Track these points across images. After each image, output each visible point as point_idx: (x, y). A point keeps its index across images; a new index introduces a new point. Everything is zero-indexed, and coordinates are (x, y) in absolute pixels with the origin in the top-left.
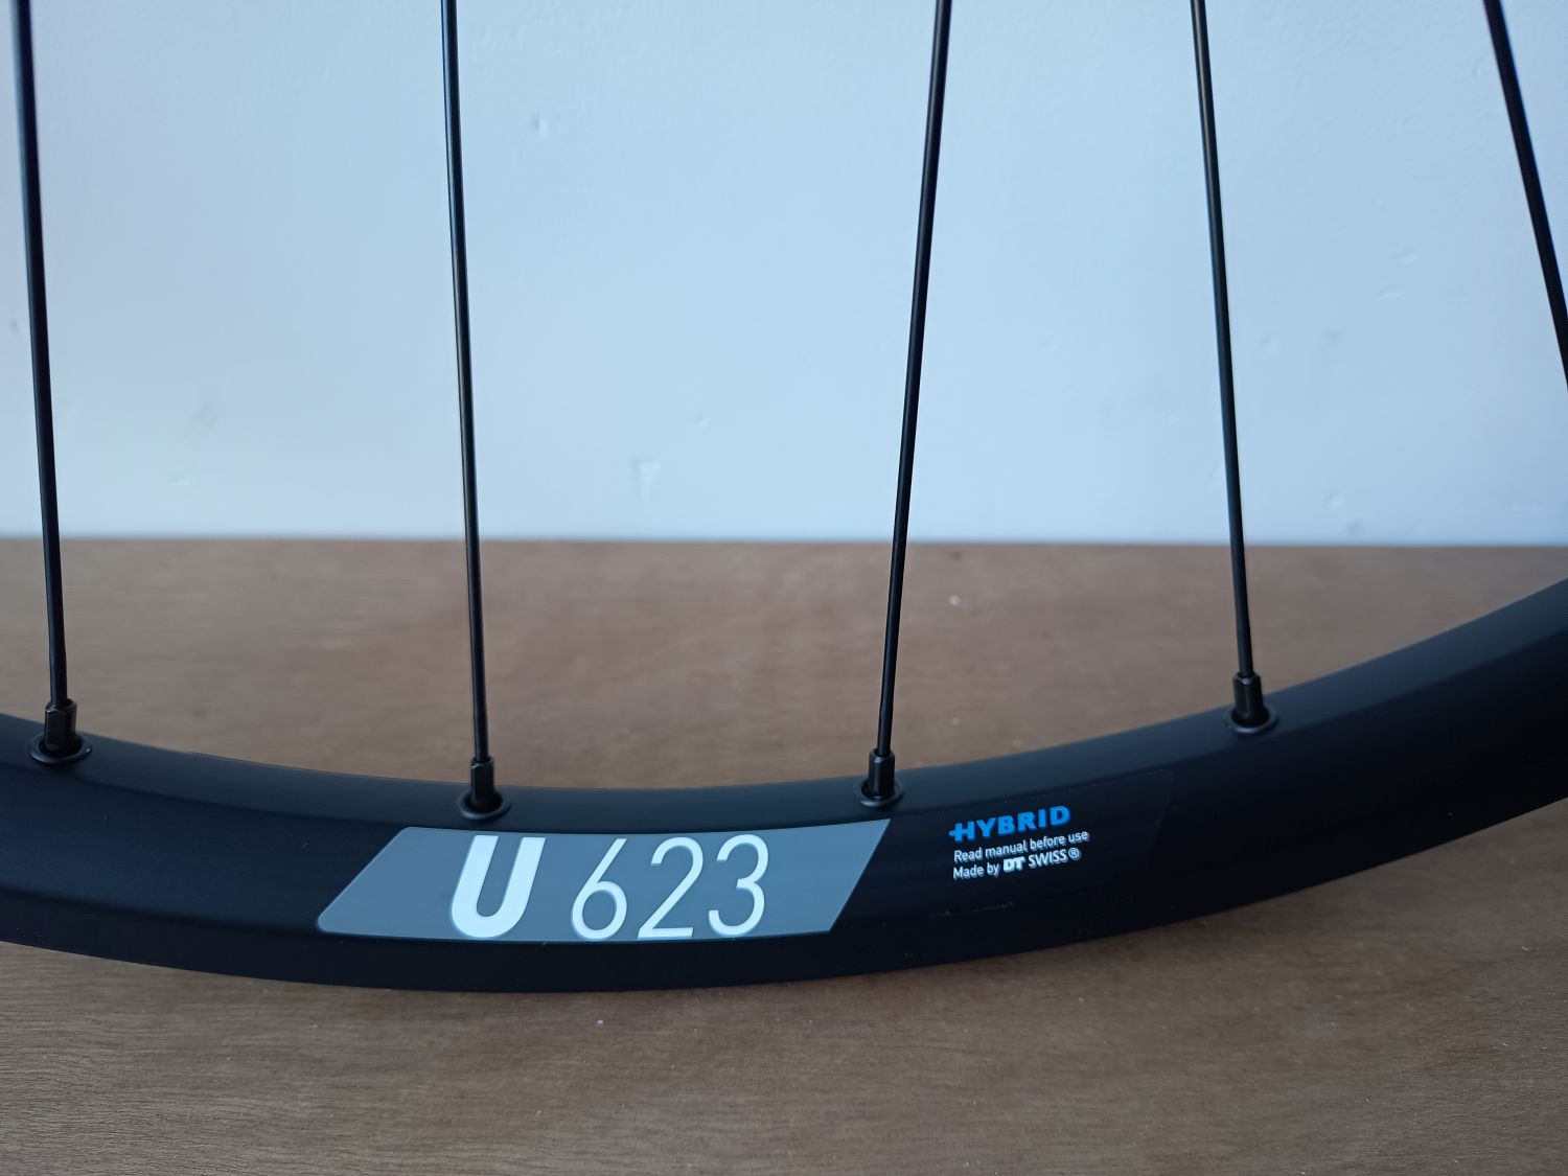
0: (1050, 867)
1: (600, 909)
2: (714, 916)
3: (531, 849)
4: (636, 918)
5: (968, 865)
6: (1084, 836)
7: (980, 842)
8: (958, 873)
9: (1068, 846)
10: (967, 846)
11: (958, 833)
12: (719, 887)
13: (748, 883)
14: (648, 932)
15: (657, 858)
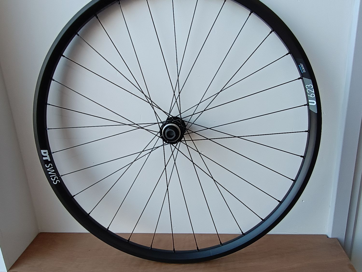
0: (303, 66)
1: (313, 95)
2: (312, 88)
3: (309, 101)
4: (313, 93)
5: (304, 71)
6: (300, 64)
7: (302, 71)
8: (305, 72)
9: (301, 65)
10: (303, 72)
11: (302, 72)
12: (310, 88)
13: (309, 86)
14: (314, 92)
15: (308, 92)
